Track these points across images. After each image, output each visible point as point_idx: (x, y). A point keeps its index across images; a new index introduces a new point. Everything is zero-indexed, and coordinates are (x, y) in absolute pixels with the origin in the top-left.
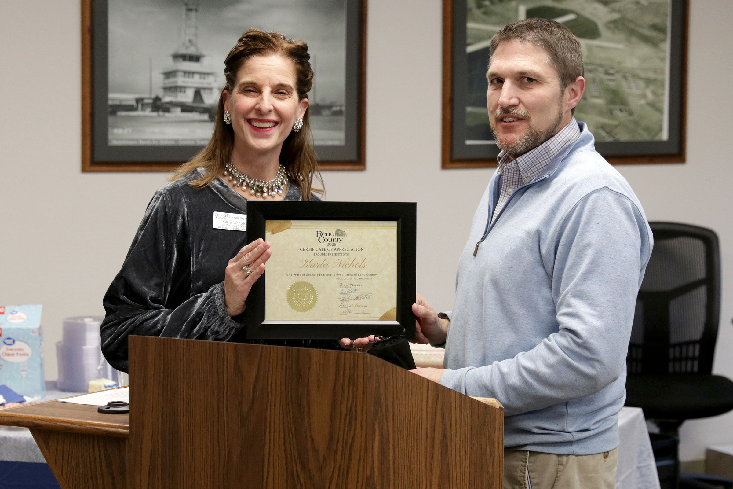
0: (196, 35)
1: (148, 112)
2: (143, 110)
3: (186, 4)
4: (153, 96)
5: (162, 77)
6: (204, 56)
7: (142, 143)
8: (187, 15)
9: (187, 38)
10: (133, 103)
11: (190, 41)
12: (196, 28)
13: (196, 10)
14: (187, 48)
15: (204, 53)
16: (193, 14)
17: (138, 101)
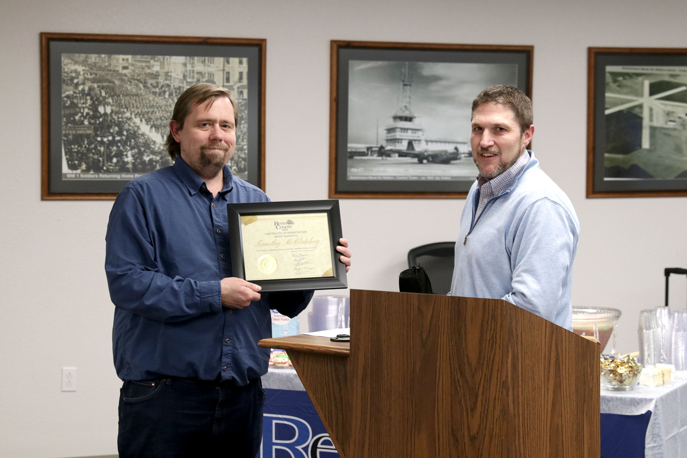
0: (410, 103)
1: (375, 157)
2: (371, 155)
3: (403, 81)
4: (379, 146)
5: (385, 132)
6: (415, 117)
7: (371, 178)
8: (403, 89)
9: (404, 105)
10: (365, 150)
11: (406, 107)
12: (410, 97)
13: (410, 85)
14: (403, 112)
15: (415, 115)
16: (408, 87)
17: (368, 149)
